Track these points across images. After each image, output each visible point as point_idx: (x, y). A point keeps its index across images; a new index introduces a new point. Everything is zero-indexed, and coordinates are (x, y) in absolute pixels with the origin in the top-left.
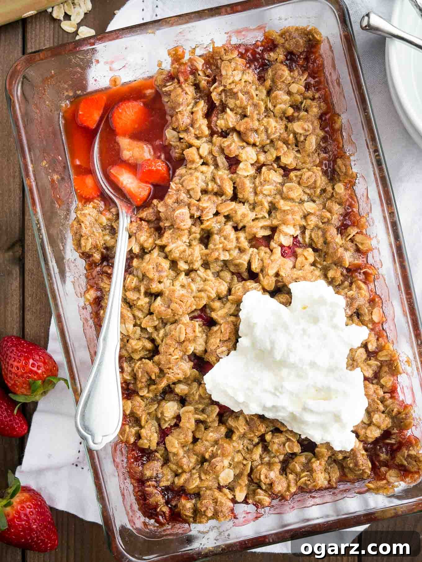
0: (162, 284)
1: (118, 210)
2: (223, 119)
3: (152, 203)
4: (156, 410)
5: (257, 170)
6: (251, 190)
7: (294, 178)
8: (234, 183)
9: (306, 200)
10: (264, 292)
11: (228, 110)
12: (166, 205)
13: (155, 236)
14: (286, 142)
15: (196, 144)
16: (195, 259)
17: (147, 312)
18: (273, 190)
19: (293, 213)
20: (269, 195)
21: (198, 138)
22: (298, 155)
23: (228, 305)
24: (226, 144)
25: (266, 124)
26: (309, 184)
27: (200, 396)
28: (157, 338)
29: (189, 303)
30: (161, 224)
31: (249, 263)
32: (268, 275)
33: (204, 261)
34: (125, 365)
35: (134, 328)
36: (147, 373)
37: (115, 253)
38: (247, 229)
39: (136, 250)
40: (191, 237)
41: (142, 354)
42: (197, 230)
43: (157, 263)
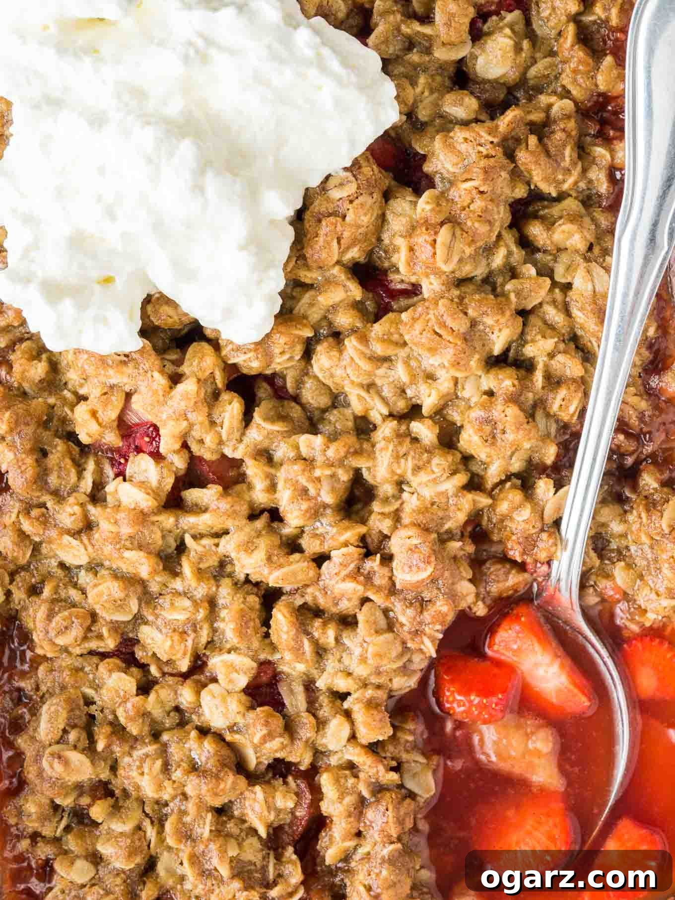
0: (485, 387)
1: (581, 597)
2: (278, 811)
3: (490, 608)
4: (534, 61)
5: (205, 664)
6: (223, 613)
7: (105, 631)
8: (267, 635)
9: (83, 573)
10: (217, 339)
11: (263, 832)
12: (452, 596)
13: (489, 520)
14: (118, 730)
15: (358, 750)
16: (391, 447)
17: (533, 320)
18: (167, 605)
19: (117, 539)
20: (177, 594)
21: (351, 766)
22: (90, 692)
23: (315, 315)
24: (276, 743)
25: (167, 783)
26: (66, 613)
27: (414, 83)
28: (514, 248)
29: (418, 326)
30: (470, 548)
31: (247, 417)
32: (199, 380)
33: (368, 440)
34: (603, 187)
35: (569, 280)
36: (548, 154)
37: (601, 485)
38: (244, 509)
39: (544, 487)
40: (396, 505)
41: (555, 210)
42: (378, 523)
43: (493, 444)
